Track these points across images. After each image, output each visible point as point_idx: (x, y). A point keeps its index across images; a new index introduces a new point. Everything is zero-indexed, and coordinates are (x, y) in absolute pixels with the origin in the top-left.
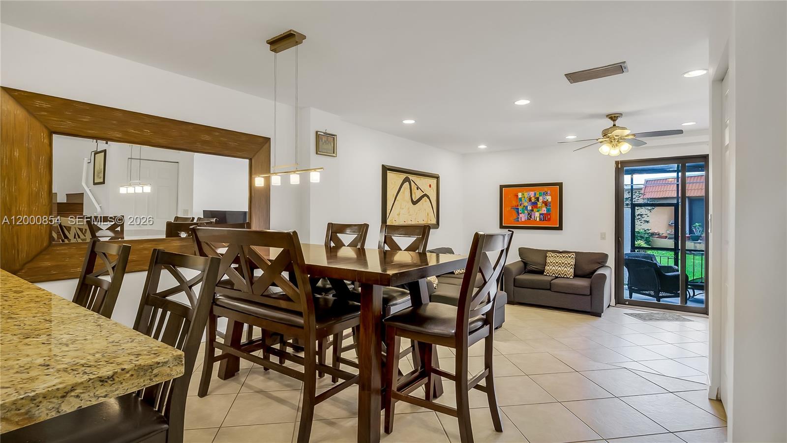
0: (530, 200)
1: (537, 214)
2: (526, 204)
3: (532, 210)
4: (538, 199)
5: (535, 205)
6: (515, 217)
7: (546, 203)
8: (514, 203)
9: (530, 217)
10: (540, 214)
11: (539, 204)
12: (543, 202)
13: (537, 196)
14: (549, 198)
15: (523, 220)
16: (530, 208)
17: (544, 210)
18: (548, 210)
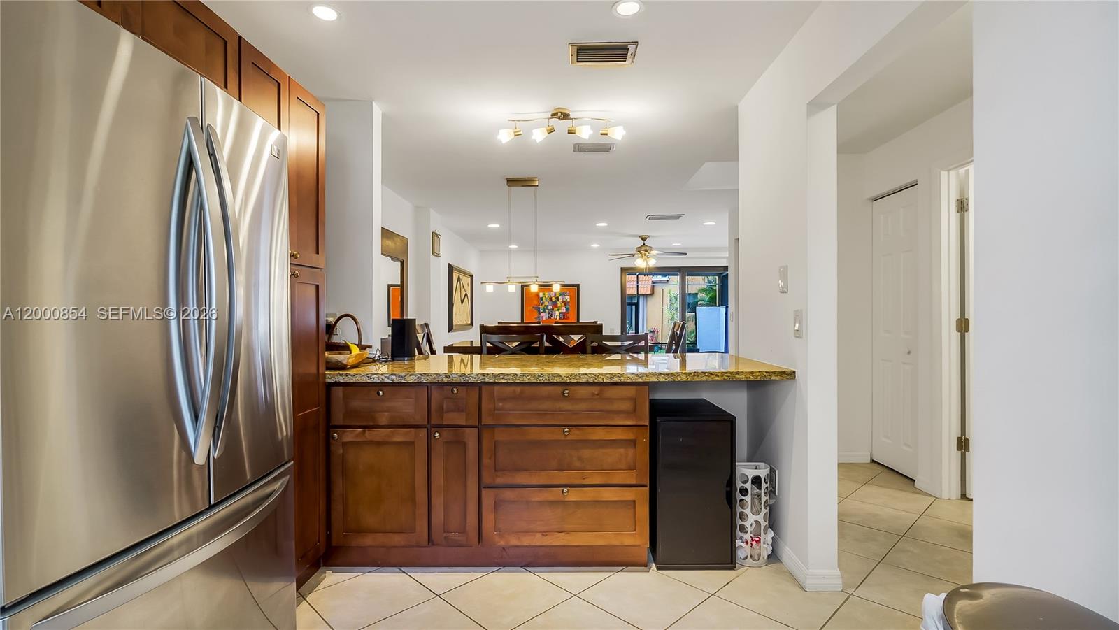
0: (551, 299)
1: (557, 313)
2: (547, 303)
3: (553, 310)
4: (558, 299)
5: (555, 304)
6: (536, 316)
7: (565, 303)
8: (535, 303)
9: (551, 316)
10: (560, 313)
11: (559, 304)
12: (563, 302)
13: (557, 296)
14: (568, 298)
15: (544, 318)
16: (550, 307)
17: (563, 310)
18: (567, 309)
